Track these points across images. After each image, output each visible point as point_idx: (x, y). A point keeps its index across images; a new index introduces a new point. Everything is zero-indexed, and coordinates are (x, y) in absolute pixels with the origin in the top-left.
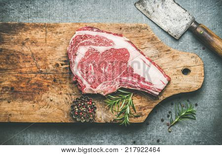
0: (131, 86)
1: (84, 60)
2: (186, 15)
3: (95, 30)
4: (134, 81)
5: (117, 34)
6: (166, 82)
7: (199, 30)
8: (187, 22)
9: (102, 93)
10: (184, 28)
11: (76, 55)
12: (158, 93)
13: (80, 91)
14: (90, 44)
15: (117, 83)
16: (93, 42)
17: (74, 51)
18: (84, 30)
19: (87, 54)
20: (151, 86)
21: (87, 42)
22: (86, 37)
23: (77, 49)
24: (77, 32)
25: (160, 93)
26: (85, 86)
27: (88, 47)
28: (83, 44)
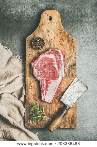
0: (42, 85)
1: (48, 59)
2: (73, 104)
3: (64, 59)
4: (45, 86)
5: (65, 71)
6: (49, 102)
7: (65, 111)
8: (69, 105)
9: (34, 73)
10: (66, 103)
11: (49, 54)
12: (42, 100)
13: (32, 62)
14: (57, 59)
15: (41, 78)
16: (58, 60)
17: (51, 52)
18: (62, 54)
19: (51, 59)
20: (45, 95)
21: (57, 57)
22: (59, 56)
23: (52, 53)
24: (60, 51)
25: (43, 101)
26: (35, 63)
27: (55, 58)
28: (55, 55)
